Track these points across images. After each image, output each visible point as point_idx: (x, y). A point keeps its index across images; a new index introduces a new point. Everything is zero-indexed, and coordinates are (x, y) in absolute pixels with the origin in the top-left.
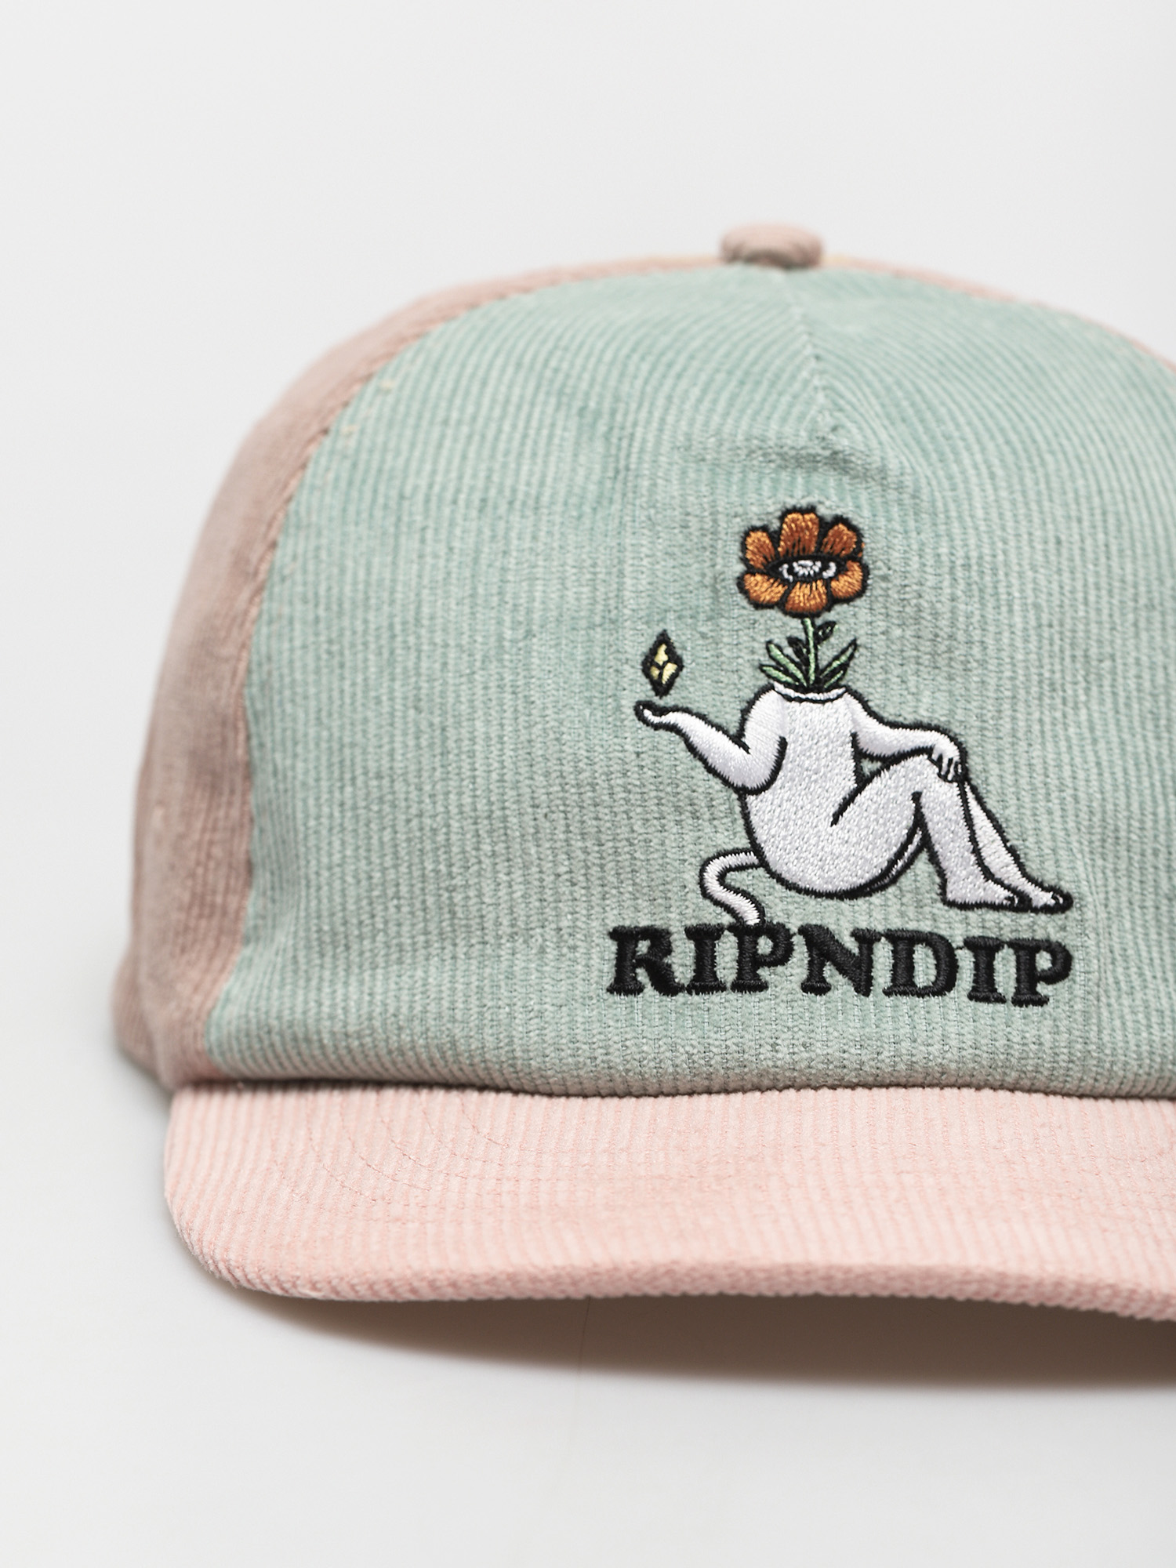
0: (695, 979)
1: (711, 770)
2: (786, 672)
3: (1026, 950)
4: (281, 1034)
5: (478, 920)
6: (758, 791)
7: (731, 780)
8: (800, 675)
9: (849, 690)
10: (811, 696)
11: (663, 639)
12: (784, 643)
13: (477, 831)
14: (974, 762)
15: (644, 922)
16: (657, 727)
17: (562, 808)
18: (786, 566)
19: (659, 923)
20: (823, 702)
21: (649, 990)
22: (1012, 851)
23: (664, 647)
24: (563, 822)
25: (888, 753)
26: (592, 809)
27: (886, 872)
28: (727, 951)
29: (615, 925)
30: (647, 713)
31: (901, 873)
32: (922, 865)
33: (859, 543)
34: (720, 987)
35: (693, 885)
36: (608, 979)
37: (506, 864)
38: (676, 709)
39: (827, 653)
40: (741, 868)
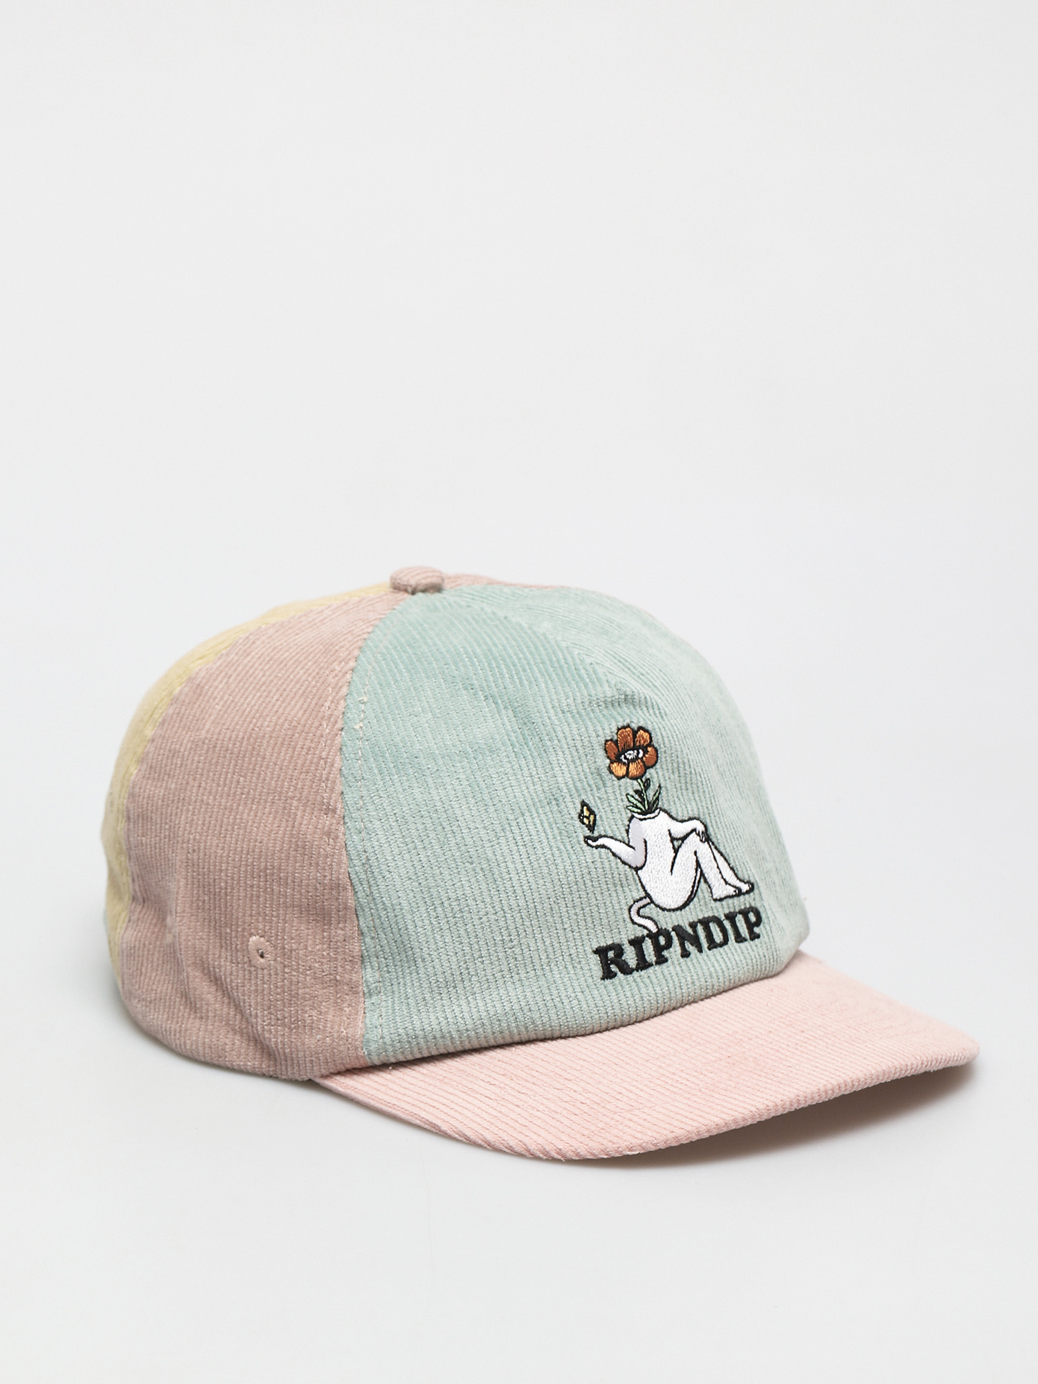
0: (638, 964)
1: (624, 863)
2: (637, 807)
3: (744, 913)
4: (425, 1037)
5: (530, 959)
6: (641, 868)
7: (632, 865)
8: (642, 807)
9: (661, 809)
10: (649, 816)
11: (583, 804)
12: (633, 794)
13: (521, 916)
14: (711, 830)
15: (610, 942)
16: (597, 847)
17: (562, 896)
18: (623, 756)
19: (617, 941)
20: (654, 818)
21: (620, 975)
22: (732, 869)
23: (585, 808)
24: (564, 903)
25: (682, 836)
26: (577, 893)
27: (692, 892)
28: (648, 947)
29: (596, 947)
30: (590, 842)
31: (697, 891)
32: (703, 884)
33: (651, 738)
34: (651, 965)
35: (628, 920)
36: (600, 974)
37: (539, 929)
38: (601, 836)
39: (650, 794)
40: (644, 906)
